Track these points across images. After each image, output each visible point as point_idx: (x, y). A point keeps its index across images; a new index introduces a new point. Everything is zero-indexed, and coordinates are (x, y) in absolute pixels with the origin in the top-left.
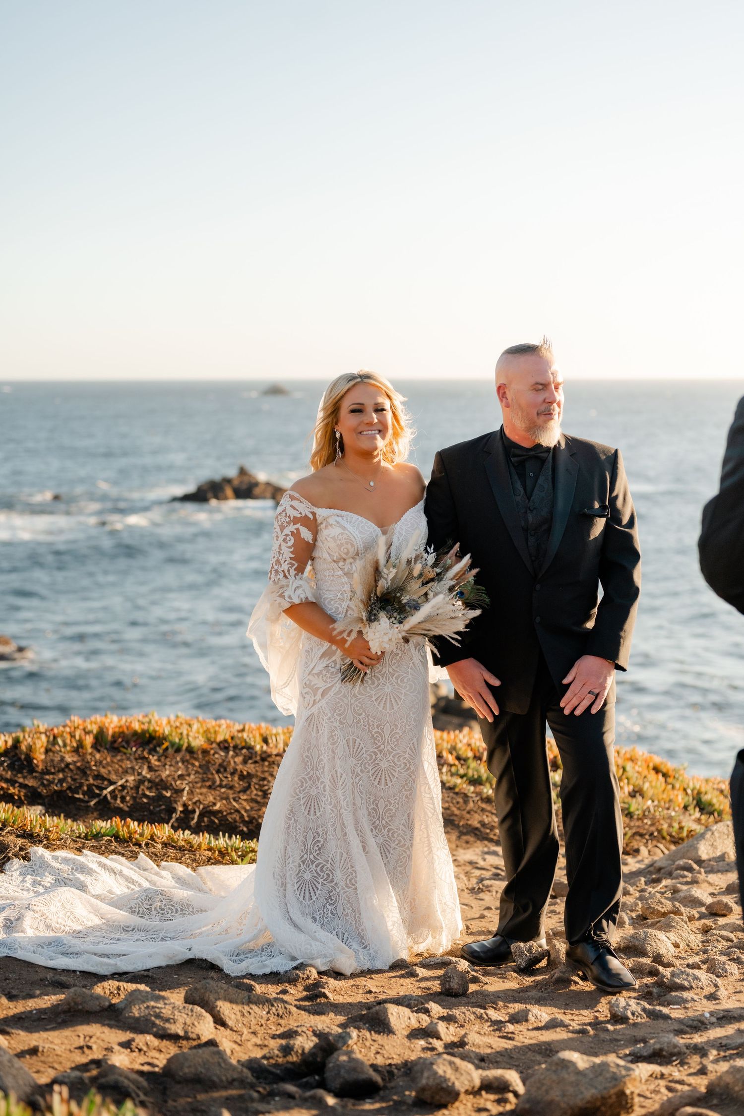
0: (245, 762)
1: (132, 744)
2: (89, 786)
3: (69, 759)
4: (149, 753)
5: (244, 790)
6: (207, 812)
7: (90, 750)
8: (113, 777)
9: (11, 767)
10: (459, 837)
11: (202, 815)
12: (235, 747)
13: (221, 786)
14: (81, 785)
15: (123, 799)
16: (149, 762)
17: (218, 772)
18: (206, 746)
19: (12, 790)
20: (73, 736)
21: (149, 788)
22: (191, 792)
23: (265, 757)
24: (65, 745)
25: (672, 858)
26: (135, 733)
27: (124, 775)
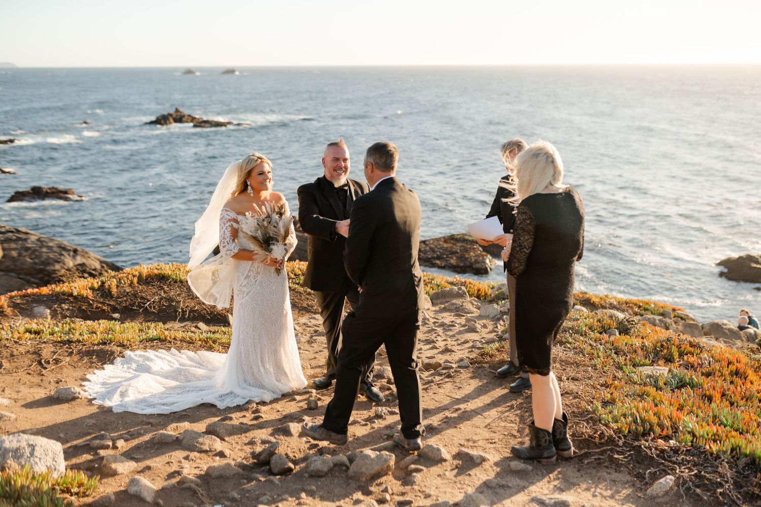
1: (155, 280)
2: (139, 303)
3: (127, 290)
4: (163, 284)
6: (192, 311)
7: (137, 285)
8: (149, 297)
9: (102, 296)
11: (190, 312)
14: (135, 302)
15: (154, 307)
16: (163, 289)
19: (104, 308)
20: (128, 279)
21: (166, 301)
22: (184, 302)
24: (125, 283)
26: (156, 275)
27: (153, 297)
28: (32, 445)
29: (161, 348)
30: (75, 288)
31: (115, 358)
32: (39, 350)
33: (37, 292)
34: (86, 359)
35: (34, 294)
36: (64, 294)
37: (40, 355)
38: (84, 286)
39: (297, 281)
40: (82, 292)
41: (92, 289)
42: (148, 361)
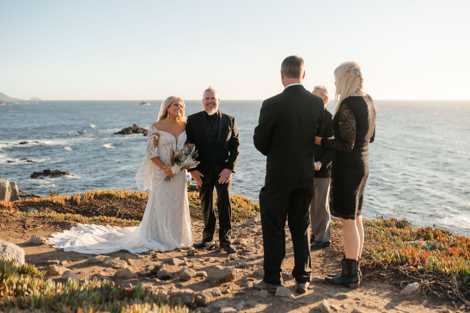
0: (136, 201)
1: (105, 197)
2: (93, 209)
3: (87, 201)
4: (110, 199)
5: (136, 209)
6: (126, 214)
7: (93, 199)
8: (100, 206)
9: (71, 204)
10: (193, 219)
11: (124, 215)
12: (133, 197)
13: (129, 208)
14: (91, 208)
15: (102, 212)
16: (109, 202)
17: (128, 204)
18: (125, 197)
19: (71, 210)
20: (88, 195)
21: (110, 209)
22: (121, 209)
23: (141, 200)
24: (86, 198)
25: (248, 222)
26: (105, 194)
27: (103, 205)
28: (5, 246)
29: (101, 224)
30: (55, 199)
31: (71, 227)
32: (24, 220)
33: (31, 201)
34: (53, 227)
35: (29, 202)
36: (47, 201)
37: (24, 223)
38: (60, 198)
39: (194, 202)
40: (59, 201)
41: (66, 200)
42: (91, 230)
